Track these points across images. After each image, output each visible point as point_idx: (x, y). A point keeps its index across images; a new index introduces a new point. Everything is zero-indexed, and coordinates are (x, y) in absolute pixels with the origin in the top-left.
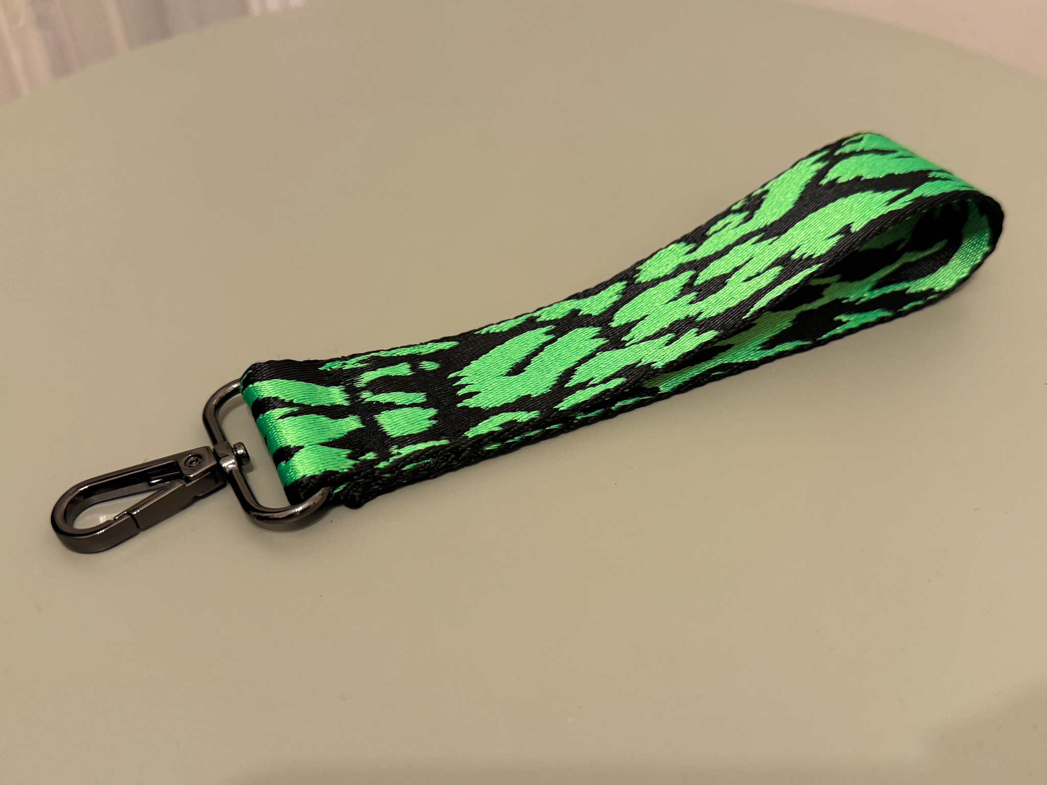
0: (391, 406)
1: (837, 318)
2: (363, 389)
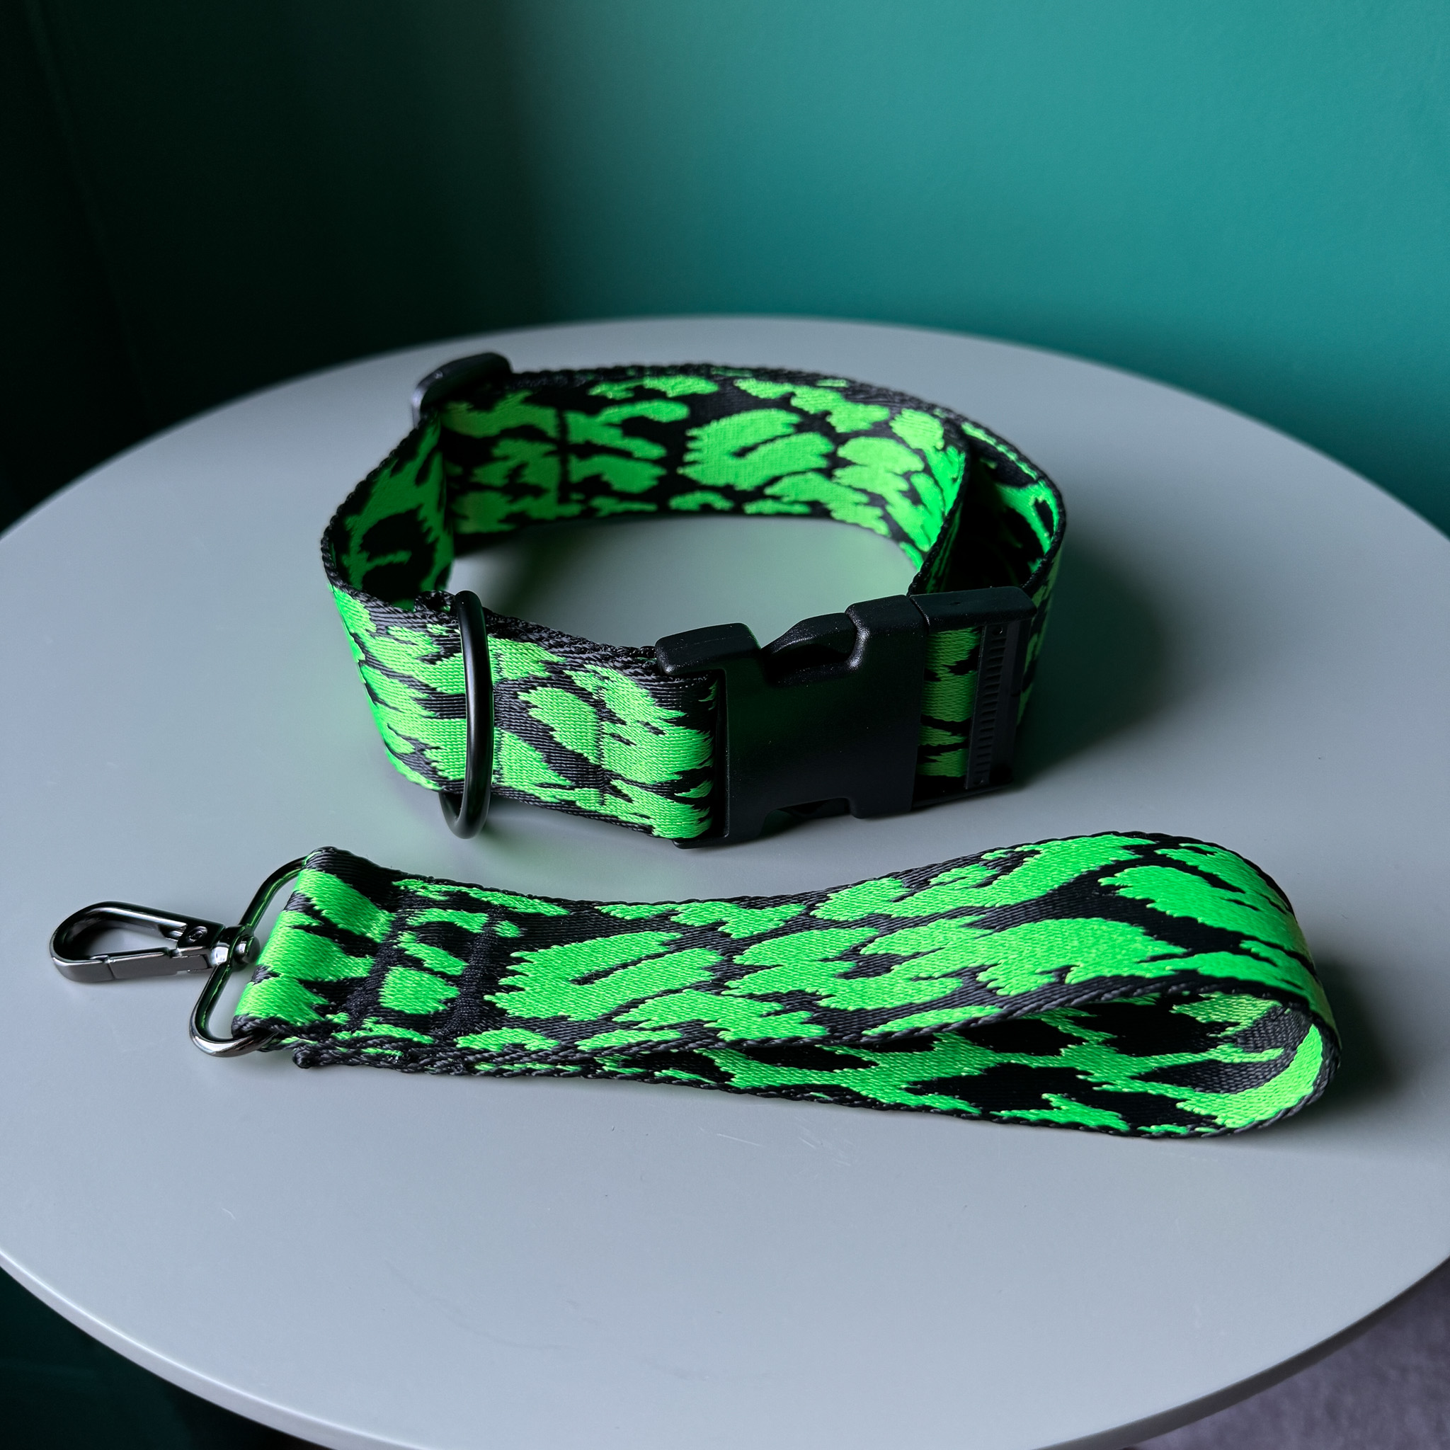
0: (417, 964)
1: (1045, 1096)
2: (411, 928)
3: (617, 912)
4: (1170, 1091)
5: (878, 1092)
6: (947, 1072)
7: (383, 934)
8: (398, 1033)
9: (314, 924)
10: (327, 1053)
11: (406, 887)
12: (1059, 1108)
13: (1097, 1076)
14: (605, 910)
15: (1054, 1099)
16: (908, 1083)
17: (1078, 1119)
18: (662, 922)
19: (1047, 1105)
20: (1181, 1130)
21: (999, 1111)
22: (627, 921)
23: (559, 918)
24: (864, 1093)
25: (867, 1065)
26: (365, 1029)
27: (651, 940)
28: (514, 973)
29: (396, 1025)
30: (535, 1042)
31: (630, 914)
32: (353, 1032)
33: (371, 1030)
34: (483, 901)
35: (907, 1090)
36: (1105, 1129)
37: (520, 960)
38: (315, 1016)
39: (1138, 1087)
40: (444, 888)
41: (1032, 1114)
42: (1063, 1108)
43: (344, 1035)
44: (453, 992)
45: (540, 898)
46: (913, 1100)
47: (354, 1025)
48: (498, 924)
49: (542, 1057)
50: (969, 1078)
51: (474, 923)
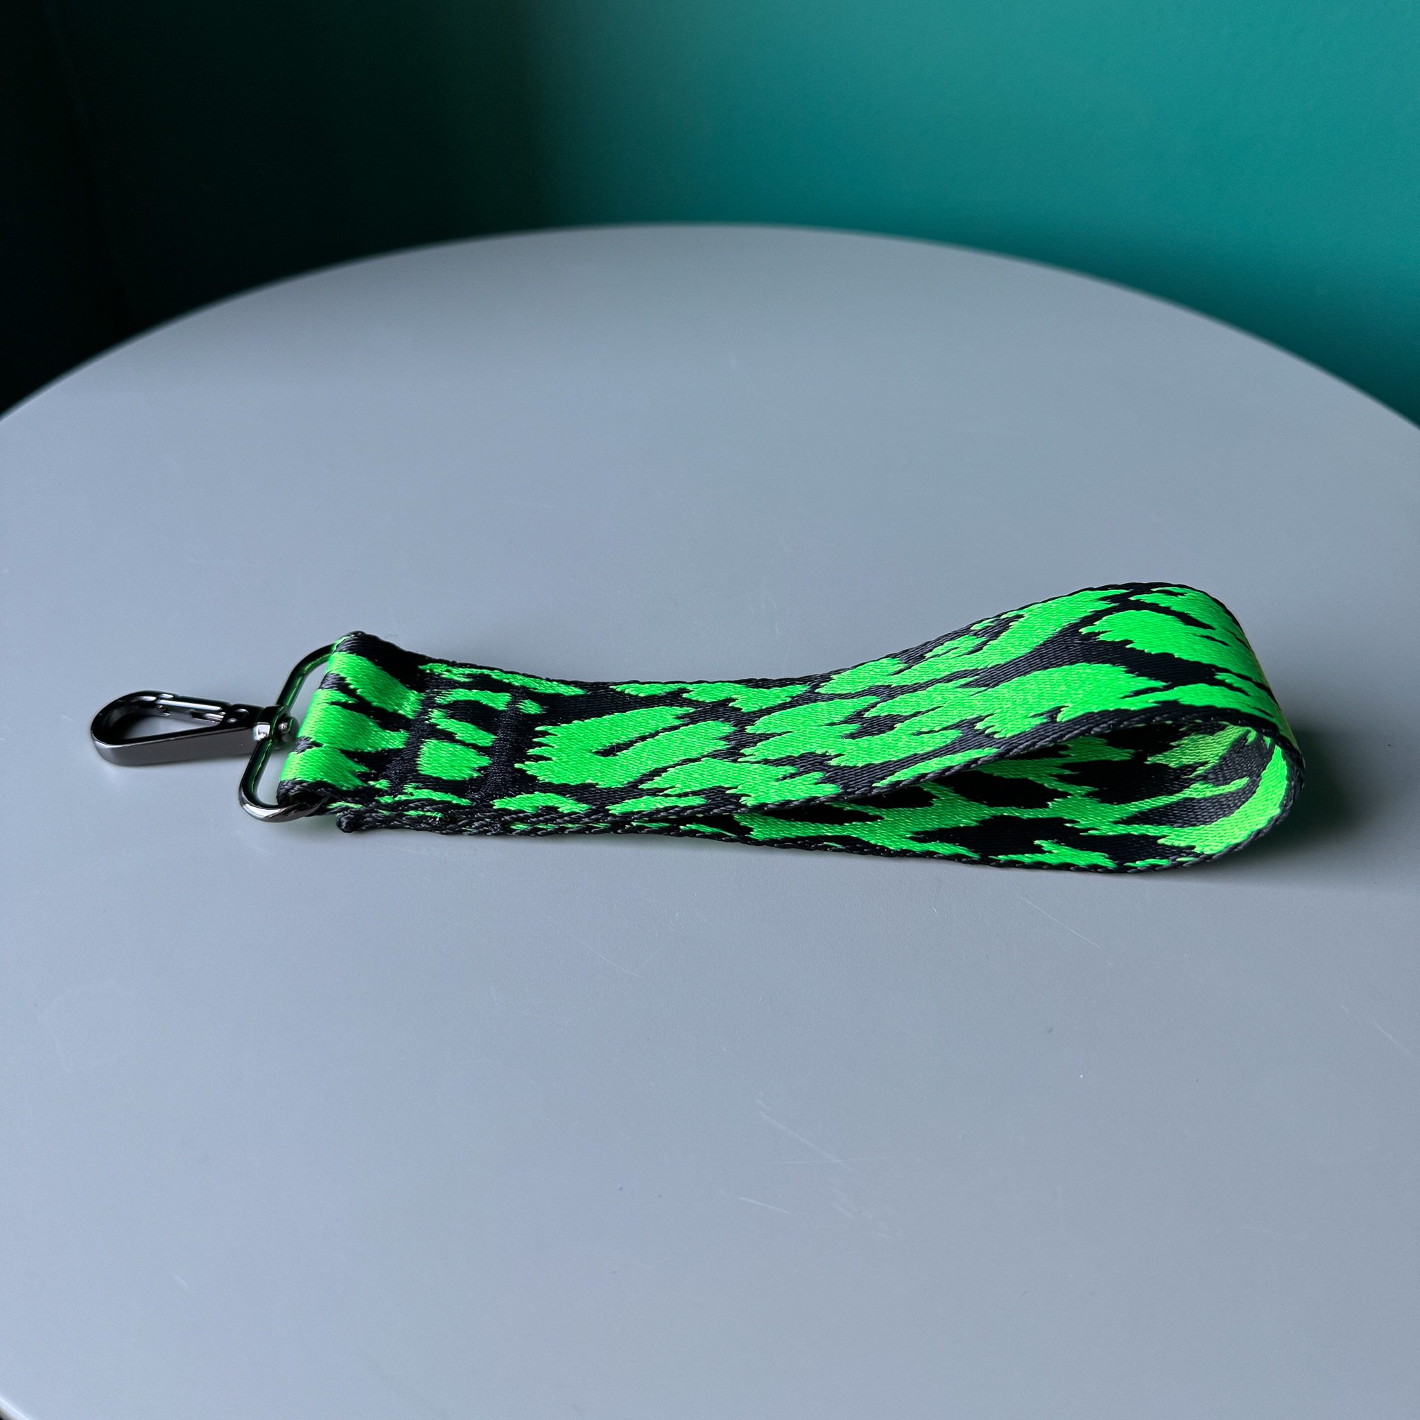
0: (449, 737)
1: (1037, 842)
2: (440, 706)
3: (631, 690)
4: (1150, 830)
5: (886, 840)
6: (948, 823)
7: (414, 711)
8: (438, 796)
9: (350, 702)
10: (371, 817)
11: (431, 670)
12: (1050, 852)
13: (1083, 823)
14: (619, 688)
15: (1045, 845)
16: (912, 832)
17: (1069, 860)
18: (674, 698)
19: (1040, 850)
20: (1164, 862)
21: (997, 856)
22: (642, 698)
23: (576, 697)
24: (873, 842)
25: (874, 818)
26: (406, 793)
27: (667, 714)
28: (540, 745)
29: (435, 790)
30: (567, 805)
31: (643, 691)
32: (395, 796)
33: (411, 794)
34: (504, 683)
35: (911, 838)
36: (1094, 869)
37: (544, 734)
38: (358, 782)
39: (1121, 830)
40: (467, 671)
41: (1027, 858)
42: (1056, 852)
43: (387, 799)
44: (485, 761)
45: (557, 681)
46: (918, 847)
47: (395, 790)
48: (521, 702)
49: (573, 817)
50: (967, 828)
51: (499, 701)
